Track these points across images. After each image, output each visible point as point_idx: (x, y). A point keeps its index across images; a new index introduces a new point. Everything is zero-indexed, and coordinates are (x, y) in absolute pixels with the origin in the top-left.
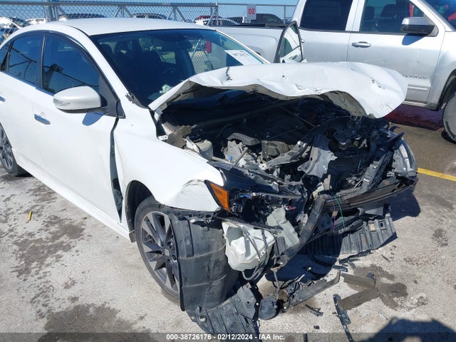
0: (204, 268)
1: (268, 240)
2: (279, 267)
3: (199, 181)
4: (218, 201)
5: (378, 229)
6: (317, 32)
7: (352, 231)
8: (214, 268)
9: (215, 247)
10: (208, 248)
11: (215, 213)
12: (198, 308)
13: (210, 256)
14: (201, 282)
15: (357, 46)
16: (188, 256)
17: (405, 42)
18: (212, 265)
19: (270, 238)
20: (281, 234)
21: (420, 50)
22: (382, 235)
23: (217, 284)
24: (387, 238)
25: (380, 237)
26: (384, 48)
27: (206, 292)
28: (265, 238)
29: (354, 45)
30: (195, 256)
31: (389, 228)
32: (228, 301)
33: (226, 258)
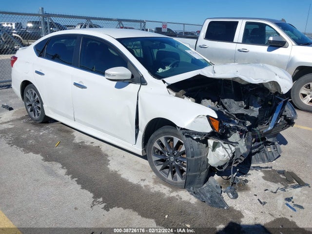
0: (198, 164)
1: (232, 149)
2: (238, 163)
3: (203, 116)
4: (212, 127)
5: (273, 150)
6: (216, 42)
7: (258, 152)
8: (203, 164)
9: (203, 153)
10: (201, 154)
11: (208, 133)
12: (192, 188)
13: (201, 158)
14: (196, 172)
15: (241, 51)
16: (192, 157)
17: (269, 50)
18: (202, 163)
19: (233, 148)
20: (239, 146)
21: (278, 55)
22: (275, 154)
23: (204, 174)
24: (277, 156)
25: (274, 154)
26: (257, 53)
27: (198, 178)
28: (231, 148)
29: (239, 50)
30: (195, 157)
31: (278, 150)
32: (205, 185)
33: (207, 160)
